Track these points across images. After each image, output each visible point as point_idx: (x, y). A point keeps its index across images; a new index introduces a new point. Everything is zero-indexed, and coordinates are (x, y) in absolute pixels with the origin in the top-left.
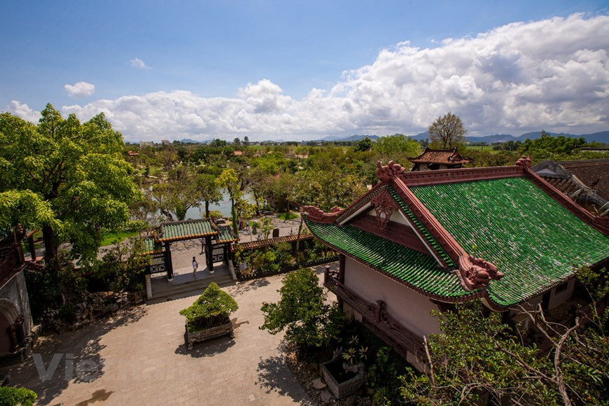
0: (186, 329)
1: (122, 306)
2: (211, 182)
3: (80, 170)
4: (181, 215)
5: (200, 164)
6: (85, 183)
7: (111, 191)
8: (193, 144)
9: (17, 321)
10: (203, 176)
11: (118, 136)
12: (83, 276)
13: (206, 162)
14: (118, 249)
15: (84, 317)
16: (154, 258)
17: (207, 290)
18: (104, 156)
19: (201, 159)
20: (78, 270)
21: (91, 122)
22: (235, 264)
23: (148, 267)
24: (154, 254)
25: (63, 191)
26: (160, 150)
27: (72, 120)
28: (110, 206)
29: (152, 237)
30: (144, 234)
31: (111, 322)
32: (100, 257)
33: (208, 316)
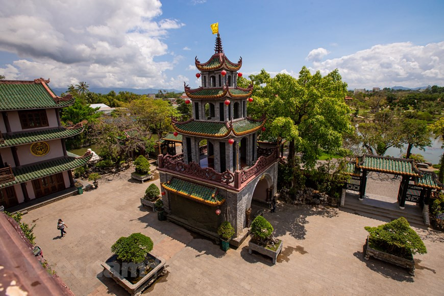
0: (367, 243)
1: (322, 203)
2: (420, 127)
3: (317, 109)
4: (381, 150)
5: (408, 109)
6: (319, 117)
7: (332, 124)
8: (404, 91)
9: (271, 187)
10: (412, 121)
11: (344, 86)
12: (304, 175)
13: (415, 108)
14: (328, 165)
15: (300, 199)
16: (353, 179)
17: (395, 221)
18: (333, 99)
19: (411, 105)
20: (302, 170)
21: (329, 75)
22: (431, 211)
23: (346, 184)
24: (354, 176)
25: (305, 120)
26: (371, 95)
27: (317, 76)
28: (331, 135)
29: (354, 163)
30: (348, 159)
31: (315, 210)
32: (316, 167)
33: (391, 243)
